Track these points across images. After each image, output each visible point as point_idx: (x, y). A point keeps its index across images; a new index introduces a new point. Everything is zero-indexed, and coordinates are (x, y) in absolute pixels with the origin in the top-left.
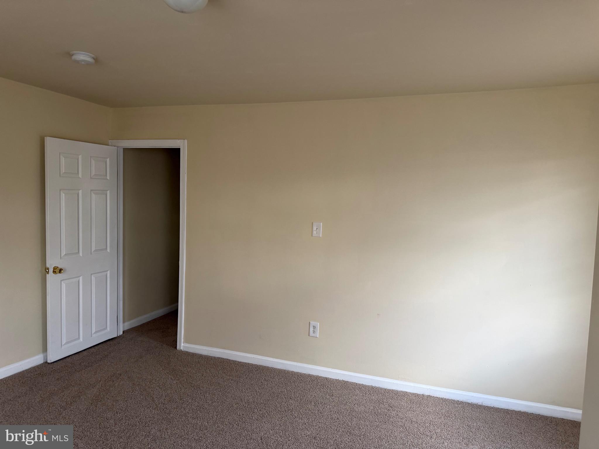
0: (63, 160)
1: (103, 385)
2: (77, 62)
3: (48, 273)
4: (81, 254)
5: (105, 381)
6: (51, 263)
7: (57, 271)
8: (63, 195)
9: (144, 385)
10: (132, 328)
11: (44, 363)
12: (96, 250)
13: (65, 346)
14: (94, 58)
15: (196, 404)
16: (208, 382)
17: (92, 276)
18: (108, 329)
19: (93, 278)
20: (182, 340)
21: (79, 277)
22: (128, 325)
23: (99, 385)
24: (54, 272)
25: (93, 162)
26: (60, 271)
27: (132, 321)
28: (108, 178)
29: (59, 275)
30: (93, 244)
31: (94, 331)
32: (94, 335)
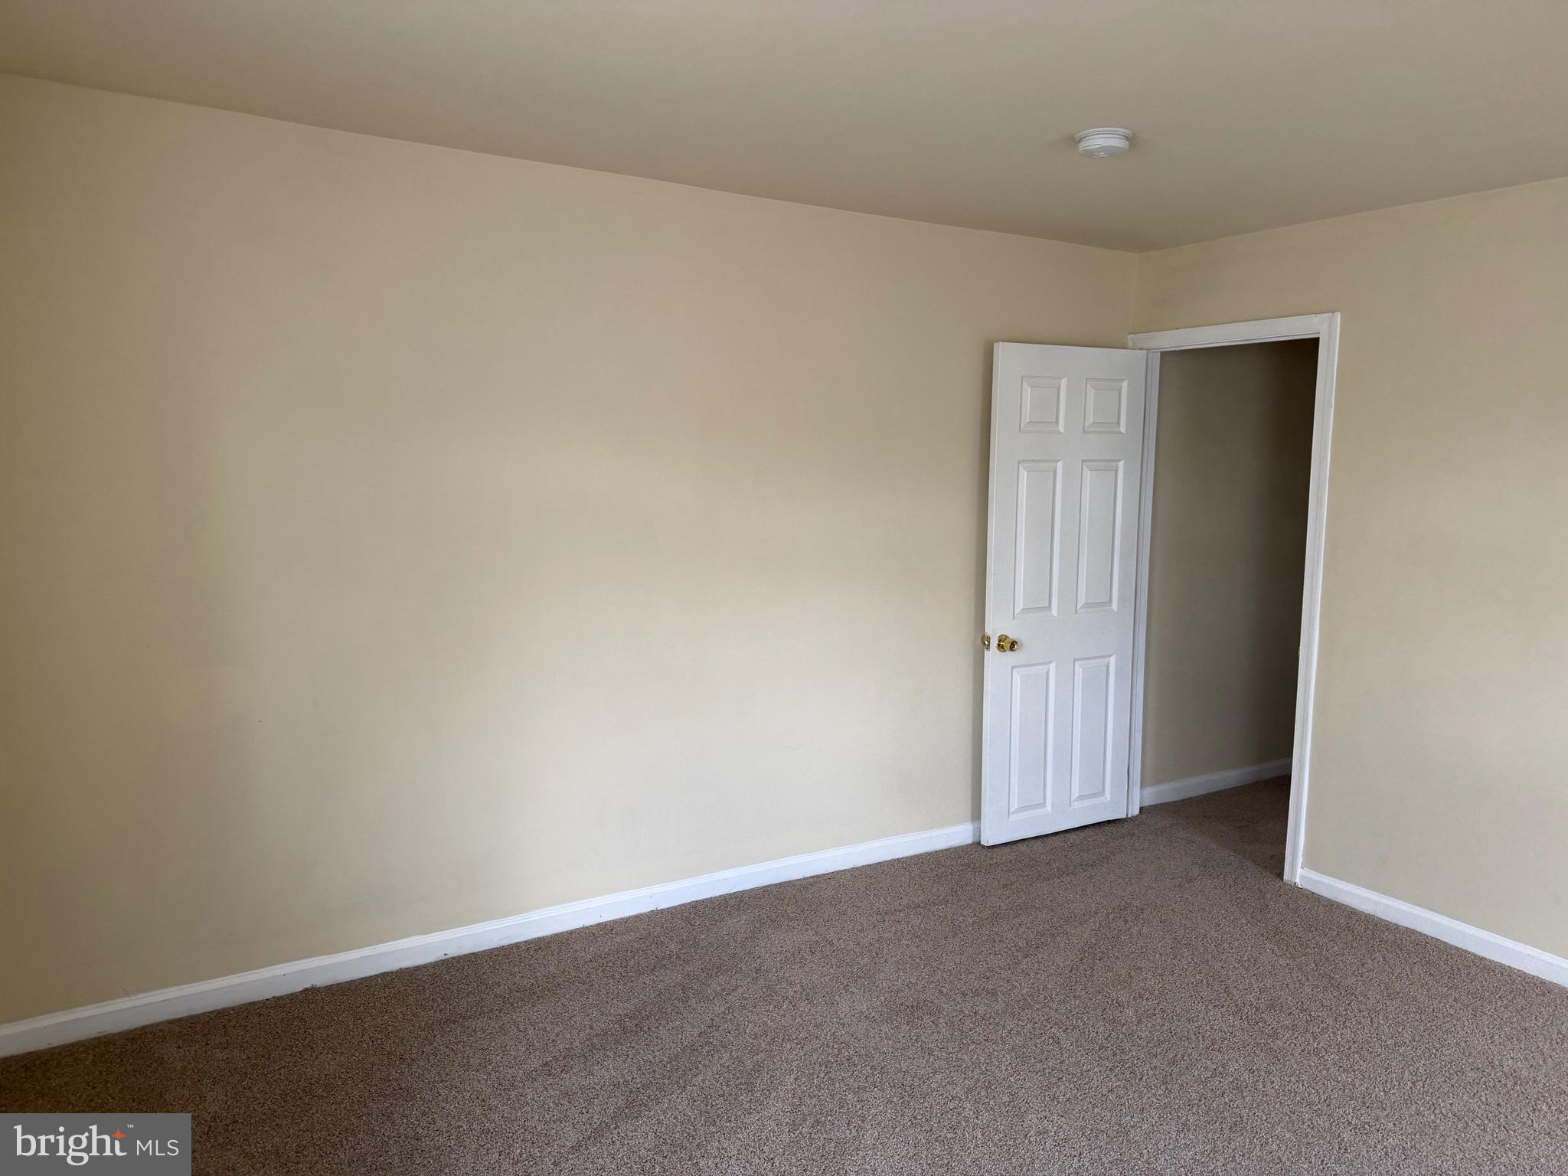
0: (1028, 391)
1: (1103, 924)
2: (1089, 154)
3: (988, 647)
4: (1054, 612)
5: (1107, 915)
6: (994, 628)
7: (1007, 645)
8: (1023, 474)
9: (1202, 949)
10: (1162, 804)
11: (973, 843)
12: (1087, 605)
13: (1015, 815)
14: (1127, 138)
15: (1349, 1035)
16: (1379, 985)
17: (1076, 666)
18: (1108, 795)
19: (1078, 669)
20: (1300, 860)
21: (1050, 663)
22: (1152, 796)
23: (1094, 923)
24: (1000, 647)
25: (1091, 392)
26: (1013, 645)
27: (1166, 787)
28: (1123, 429)
29: (1009, 653)
30: (1082, 588)
31: (1076, 794)
32: (1076, 803)
